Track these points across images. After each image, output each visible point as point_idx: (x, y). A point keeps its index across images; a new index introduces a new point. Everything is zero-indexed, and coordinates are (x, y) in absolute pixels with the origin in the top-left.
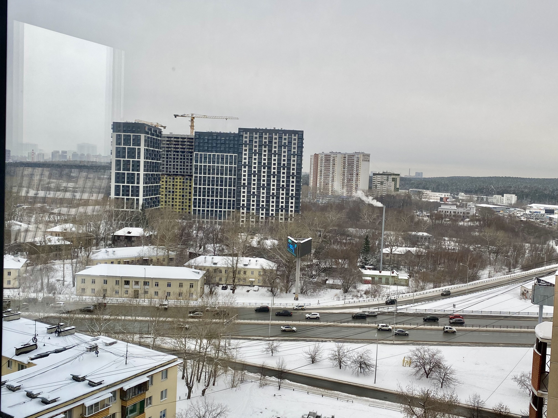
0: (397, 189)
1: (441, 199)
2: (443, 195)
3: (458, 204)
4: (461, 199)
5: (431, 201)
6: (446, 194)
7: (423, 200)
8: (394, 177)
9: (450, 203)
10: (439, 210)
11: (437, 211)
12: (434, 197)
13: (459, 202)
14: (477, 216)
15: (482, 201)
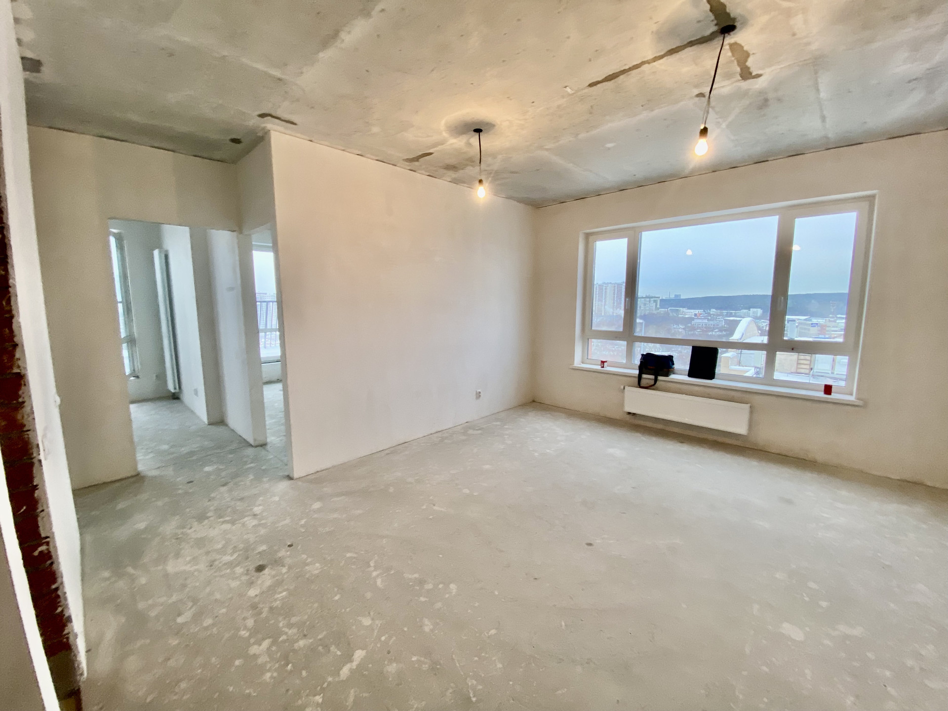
0: (657, 309)
1: (696, 315)
2: (697, 312)
3: (709, 318)
4: (712, 314)
5: (687, 316)
6: (700, 311)
7: (680, 316)
8: (656, 299)
9: (703, 317)
10: (692, 323)
11: (691, 324)
12: (689, 313)
13: (711, 316)
14: (725, 327)
15: (731, 315)
